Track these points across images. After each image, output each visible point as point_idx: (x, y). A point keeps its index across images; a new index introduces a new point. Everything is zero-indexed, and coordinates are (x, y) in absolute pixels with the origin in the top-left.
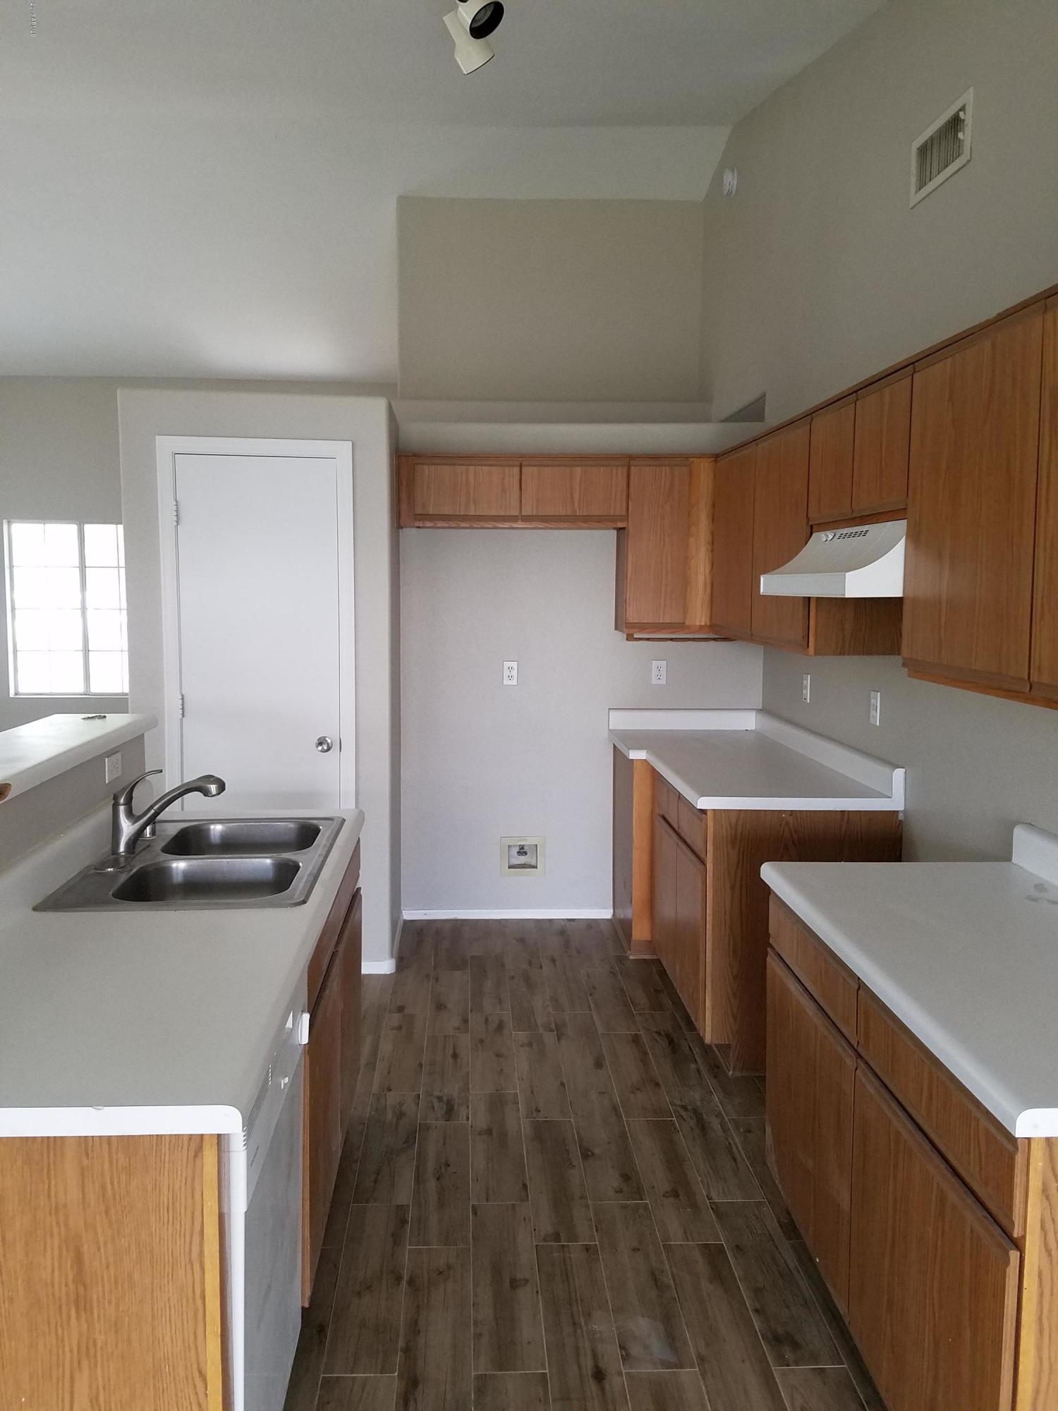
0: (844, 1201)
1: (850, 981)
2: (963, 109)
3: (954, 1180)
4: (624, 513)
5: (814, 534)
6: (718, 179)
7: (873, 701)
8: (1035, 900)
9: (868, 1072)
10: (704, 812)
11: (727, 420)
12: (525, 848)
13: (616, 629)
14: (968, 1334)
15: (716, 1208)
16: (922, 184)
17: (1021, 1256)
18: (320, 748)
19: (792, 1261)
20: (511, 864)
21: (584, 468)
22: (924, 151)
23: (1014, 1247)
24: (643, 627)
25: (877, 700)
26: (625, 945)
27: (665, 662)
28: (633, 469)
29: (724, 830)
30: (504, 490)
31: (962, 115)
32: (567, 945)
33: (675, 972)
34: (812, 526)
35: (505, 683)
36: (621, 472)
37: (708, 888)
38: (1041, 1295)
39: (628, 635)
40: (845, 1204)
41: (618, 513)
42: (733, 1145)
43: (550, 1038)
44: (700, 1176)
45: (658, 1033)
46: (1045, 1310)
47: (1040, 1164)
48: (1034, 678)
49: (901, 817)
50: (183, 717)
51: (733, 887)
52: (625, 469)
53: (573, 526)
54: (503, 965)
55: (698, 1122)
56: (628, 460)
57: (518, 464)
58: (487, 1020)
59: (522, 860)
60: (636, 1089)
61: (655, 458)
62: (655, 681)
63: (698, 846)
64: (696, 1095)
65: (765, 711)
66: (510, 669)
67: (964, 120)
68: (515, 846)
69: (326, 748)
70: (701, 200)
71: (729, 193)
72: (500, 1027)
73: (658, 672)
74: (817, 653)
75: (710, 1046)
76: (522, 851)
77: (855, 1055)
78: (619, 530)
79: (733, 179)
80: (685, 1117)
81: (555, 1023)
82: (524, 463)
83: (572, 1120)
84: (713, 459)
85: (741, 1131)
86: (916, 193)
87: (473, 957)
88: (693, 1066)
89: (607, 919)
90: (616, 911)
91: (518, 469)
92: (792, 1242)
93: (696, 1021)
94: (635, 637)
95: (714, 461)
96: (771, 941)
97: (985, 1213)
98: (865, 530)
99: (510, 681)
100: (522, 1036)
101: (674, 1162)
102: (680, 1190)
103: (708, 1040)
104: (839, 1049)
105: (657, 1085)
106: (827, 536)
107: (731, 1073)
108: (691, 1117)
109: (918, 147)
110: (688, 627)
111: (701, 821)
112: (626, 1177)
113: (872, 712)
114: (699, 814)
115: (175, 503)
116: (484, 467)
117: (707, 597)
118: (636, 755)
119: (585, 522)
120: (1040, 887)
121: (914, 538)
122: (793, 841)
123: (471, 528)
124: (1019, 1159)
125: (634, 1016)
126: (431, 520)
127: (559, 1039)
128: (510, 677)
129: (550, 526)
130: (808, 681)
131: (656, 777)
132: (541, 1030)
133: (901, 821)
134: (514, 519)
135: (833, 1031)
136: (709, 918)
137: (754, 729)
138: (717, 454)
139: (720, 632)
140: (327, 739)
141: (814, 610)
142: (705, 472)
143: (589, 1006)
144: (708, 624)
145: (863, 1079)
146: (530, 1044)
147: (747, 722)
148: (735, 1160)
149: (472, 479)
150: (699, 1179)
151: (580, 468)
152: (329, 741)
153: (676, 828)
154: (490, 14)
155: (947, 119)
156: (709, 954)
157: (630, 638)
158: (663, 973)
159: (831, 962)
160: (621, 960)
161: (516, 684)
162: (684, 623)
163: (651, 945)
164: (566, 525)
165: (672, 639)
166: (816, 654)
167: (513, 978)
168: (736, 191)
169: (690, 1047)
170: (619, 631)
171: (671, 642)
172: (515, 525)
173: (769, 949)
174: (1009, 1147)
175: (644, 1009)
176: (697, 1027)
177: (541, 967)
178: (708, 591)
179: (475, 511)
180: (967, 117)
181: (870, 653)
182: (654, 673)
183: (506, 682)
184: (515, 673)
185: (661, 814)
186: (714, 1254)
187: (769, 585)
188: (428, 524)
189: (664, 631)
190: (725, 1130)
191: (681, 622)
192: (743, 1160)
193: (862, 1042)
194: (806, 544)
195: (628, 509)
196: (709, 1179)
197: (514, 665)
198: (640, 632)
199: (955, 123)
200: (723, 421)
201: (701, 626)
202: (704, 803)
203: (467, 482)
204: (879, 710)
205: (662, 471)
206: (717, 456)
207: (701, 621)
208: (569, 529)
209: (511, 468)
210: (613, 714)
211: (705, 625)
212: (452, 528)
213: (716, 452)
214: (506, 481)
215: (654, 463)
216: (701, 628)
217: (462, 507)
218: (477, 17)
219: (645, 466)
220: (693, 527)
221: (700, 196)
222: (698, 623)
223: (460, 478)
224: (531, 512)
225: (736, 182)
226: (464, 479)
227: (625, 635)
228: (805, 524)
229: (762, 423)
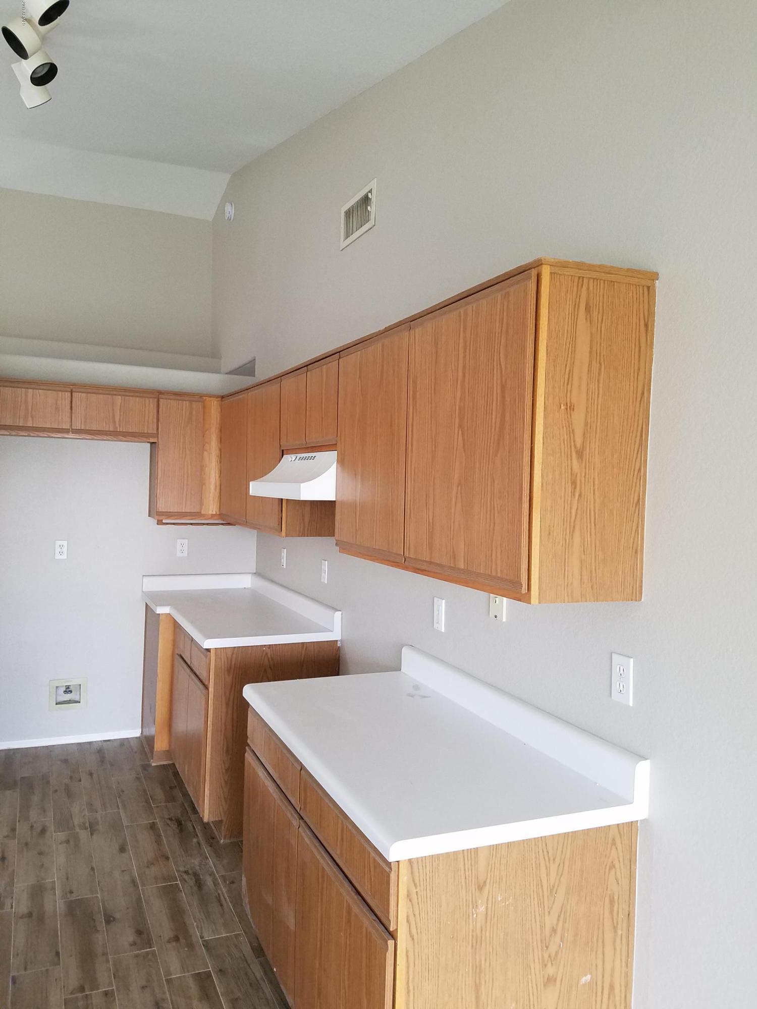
0: (291, 922)
1: (296, 764)
2: (370, 191)
3: (356, 897)
4: (155, 432)
5: (284, 456)
6: (221, 210)
7: (323, 567)
8: (412, 696)
9: (306, 829)
10: (208, 650)
11: (231, 373)
12: (71, 687)
13: (149, 516)
14: (365, 1001)
15: (206, 945)
16: (347, 236)
17: (395, 942)
19: (259, 973)
20: (58, 701)
21: (123, 397)
22: (348, 214)
23: (390, 937)
24: (169, 515)
25: (325, 565)
26: (149, 755)
27: (187, 540)
28: (161, 400)
29: (223, 662)
30: (57, 409)
31: (369, 195)
32: (102, 761)
33: (184, 771)
34: (283, 450)
35: (56, 558)
36: (151, 404)
37: (209, 707)
38: (408, 967)
39: (158, 521)
40: (292, 927)
41: (150, 431)
42: (221, 895)
43: (84, 835)
44: (195, 922)
45: (171, 819)
46: (411, 977)
47: (406, 878)
48: (407, 554)
49: (339, 644)
51: (227, 705)
52: (156, 401)
53: (115, 439)
54: (48, 782)
55: (196, 881)
56: (158, 395)
57: (70, 390)
58: (32, 827)
59: (68, 697)
60: (150, 864)
61: (179, 395)
62: (179, 554)
63: (203, 675)
64: (195, 862)
65: (258, 574)
66: (61, 546)
67: (371, 199)
68: (62, 686)
70: (211, 220)
71: (229, 219)
72: (43, 831)
73: (182, 548)
75: (208, 823)
76: (68, 690)
77: (298, 818)
78: (152, 443)
79: (231, 210)
80: (187, 879)
81: (89, 822)
82: (74, 390)
83: (99, 895)
84: (220, 399)
85: (228, 882)
86: (344, 240)
87: (23, 778)
88: (195, 840)
89: (136, 738)
90: (144, 730)
91: (69, 394)
92: (260, 959)
93: (198, 806)
94: (164, 522)
96: (248, 741)
97: (375, 918)
98: (313, 456)
99: (61, 556)
100: (62, 836)
101: (177, 914)
102: (181, 935)
103: (206, 820)
104: (289, 815)
105: (167, 858)
106: (292, 458)
107: (222, 841)
108: (191, 879)
109: (345, 210)
110: (203, 515)
111: (206, 656)
112: (139, 933)
113: (323, 574)
114: (205, 652)
116: (40, 391)
117: (217, 495)
118: (161, 610)
119: (124, 436)
120: (416, 687)
121: (341, 461)
122: (270, 667)
123: (38, 436)
124: (393, 876)
125: (152, 808)
127: (92, 834)
128: (61, 553)
129: (96, 438)
130: (284, 553)
131: (176, 626)
132: (77, 829)
133: (339, 647)
134: (66, 431)
135: (286, 803)
136: (209, 729)
137: (250, 587)
139: (226, 519)
141: (285, 506)
142: (214, 407)
143: (118, 806)
144: (218, 513)
145: (303, 834)
146: (68, 842)
147: (245, 582)
148: (221, 905)
149: (30, 399)
150: (195, 924)
151: (120, 397)
153: (189, 663)
154: (46, 70)
155: (361, 197)
156: (208, 756)
157: (160, 522)
158: (176, 774)
159: (285, 752)
160: (145, 767)
161: (66, 558)
162: (200, 513)
163: (169, 753)
164: (108, 438)
165: (191, 524)
166: (286, 536)
167: (56, 791)
168: (233, 218)
169: (193, 826)
170: (152, 517)
171: (191, 526)
172: (66, 436)
173: (247, 748)
174: (387, 869)
175: (160, 803)
176: (199, 811)
177: (80, 781)
178: (218, 490)
179: (33, 424)
180: (373, 197)
181: (320, 535)
182: (179, 547)
183: (58, 557)
184: (65, 549)
185: (179, 654)
186: (203, 980)
187: (257, 488)
189: (185, 518)
190: (216, 884)
191: (198, 511)
192: (228, 905)
193: (302, 807)
194: (279, 463)
195: (158, 429)
196: (202, 924)
197: (65, 543)
198: (166, 518)
199: (366, 200)
200: (226, 374)
201: (212, 514)
202: (209, 644)
203: (26, 401)
204: (326, 573)
205: (183, 404)
206: (223, 397)
207: (212, 511)
208: (112, 441)
209: (63, 393)
210: (146, 580)
211: (216, 514)
212: (12, 435)
213: (222, 395)
214: (59, 403)
215: (179, 398)
216: (213, 516)
217: (22, 420)
218: (37, 71)
219: (171, 399)
220: (206, 445)
221: (210, 218)
222: (210, 512)
223: (20, 398)
224: (80, 427)
225: (233, 213)
226: (23, 398)
227: (156, 521)
228: (278, 449)
229: (254, 378)
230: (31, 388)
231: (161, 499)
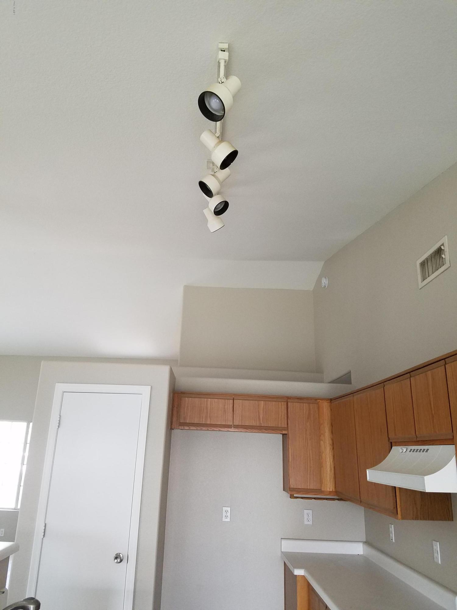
2: (443, 245)
4: (286, 426)
5: (393, 447)
6: (319, 281)
7: (435, 547)
11: (333, 382)
13: (284, 490)
16: (424, 279)
18: (116, 561)
21: (265, 402)
22: (423, 264)
24: (298, 490)
25: (437, 546)
27: (311, 511)
28: (289, 404)
30: (225, 411)
31: (442, 247)
34: (391, 443)
35: (223, 520)
36: (283, 406)
39: (291, 495)
41: (283, 426)
50: (44, 537)
52: (286, 403)
53: (260, 431)
56: (287, 399)
57: (232, 399)
61: (300, 399)
62: (306, 523)
65: (367, 543)
66: (226, 511)
67: (444, 250)
69: (119, 561)
70: (312, 290)
71: (325, 287)
73: (308, 517)
74: (403, 518)
78: (283, 435)
82: (235, 398)
84: (330, 401)
86: (422, 282)
91: (232, 401)
94: (295, 496)
95: (330, 402)
98: (426, 448)
99: (226, 519)
106: (402, 449)
109: (420, 263)
110: (323, 492)
113: (435, 555)
115: (59, 417)
116: (215, 400)
117: (332, 475)
118: (299, 572)
119: (266, 429)
123: (208, 430)
126: (188, 426)
128: (226, 517)
129: (248, 431)
130: (392, 529)
131: (310, 589)
134: (229, 426)
137: (362, 554)
138: (331, 399)
139: (341, 496)
140: (121, 555)
141: (398, 492)
142: (325, 407)
144: (334, 490)
147: (358, 549)
149: (209, 405)
151: (263, 402)
152: (121, 556)
154: (223, 206)
155: (437, 247)
157: (292, 497)
161: (229, 521)
162: (321, 489)
164: (256, 431)
165: (315, 498)
166: (401, 519)
168: (327, 287)
170: (286, 492)
171: (314, 500)
172: (230, 430)
178: (333, 472)
179: (210, 422)
180: (446, 248)
181: (433, 519)
182: (306, 517)
184: (229, 514)
187: (373, 476)
188: (187, 428)
189: (310, 493)
191: (319, 488)
194: (389, 453)
195: (287, 424)
197: (229, 509)
198: (296, 494)
199: (439, 251)
200: (330, 383)
201: (330, 492)
203: (207, 408)
204: (439, 554)
205: (304, 405)
206: (331, 400)
207: (330, 489)
208: (258, 433)
209: (229, 400)
210: (284, 542)
211: (332, 491)
212: (198, 430)
213: (331, 398)
214: (226, 407)
215: (300, 401)
216: (330, 493)
217: (204, 420)
218: (217, 207)
219: (296, 402)
220: (322, 435)
221: (311, 288)
222: (328, 490)
223: (203, 405)
224: (238, 423)
225: (327, 282)
226: (205, 405)
227: (289, 495)
228: (388, 441)
229: (351, 385)
230: (210, 398)
231: (292, 479)
